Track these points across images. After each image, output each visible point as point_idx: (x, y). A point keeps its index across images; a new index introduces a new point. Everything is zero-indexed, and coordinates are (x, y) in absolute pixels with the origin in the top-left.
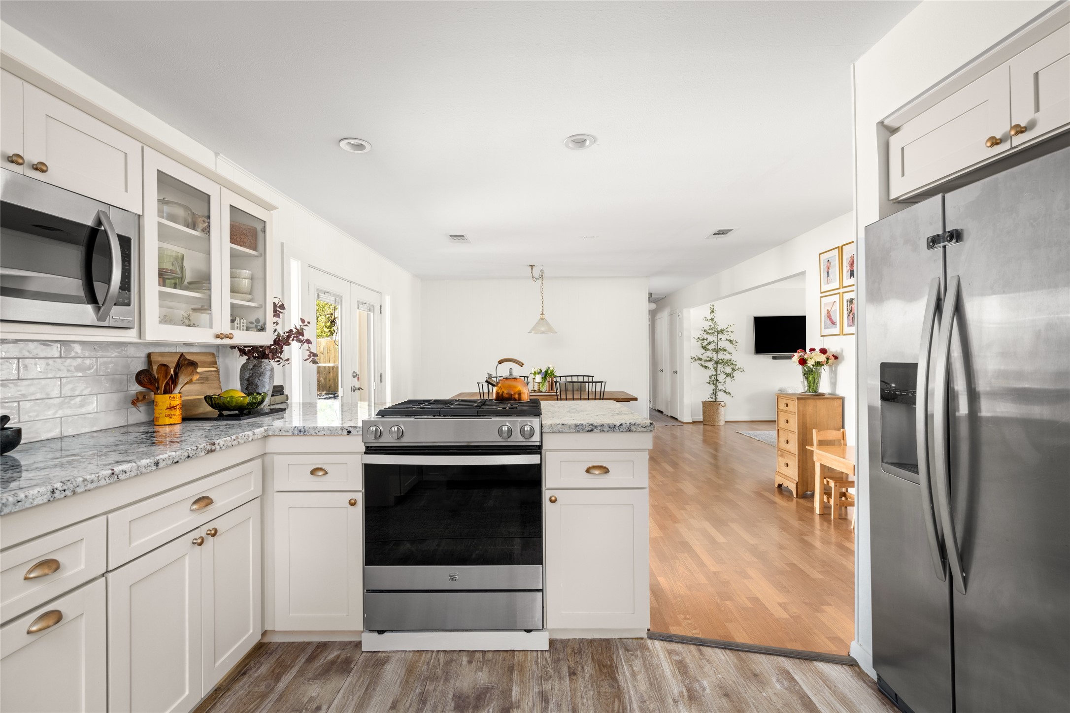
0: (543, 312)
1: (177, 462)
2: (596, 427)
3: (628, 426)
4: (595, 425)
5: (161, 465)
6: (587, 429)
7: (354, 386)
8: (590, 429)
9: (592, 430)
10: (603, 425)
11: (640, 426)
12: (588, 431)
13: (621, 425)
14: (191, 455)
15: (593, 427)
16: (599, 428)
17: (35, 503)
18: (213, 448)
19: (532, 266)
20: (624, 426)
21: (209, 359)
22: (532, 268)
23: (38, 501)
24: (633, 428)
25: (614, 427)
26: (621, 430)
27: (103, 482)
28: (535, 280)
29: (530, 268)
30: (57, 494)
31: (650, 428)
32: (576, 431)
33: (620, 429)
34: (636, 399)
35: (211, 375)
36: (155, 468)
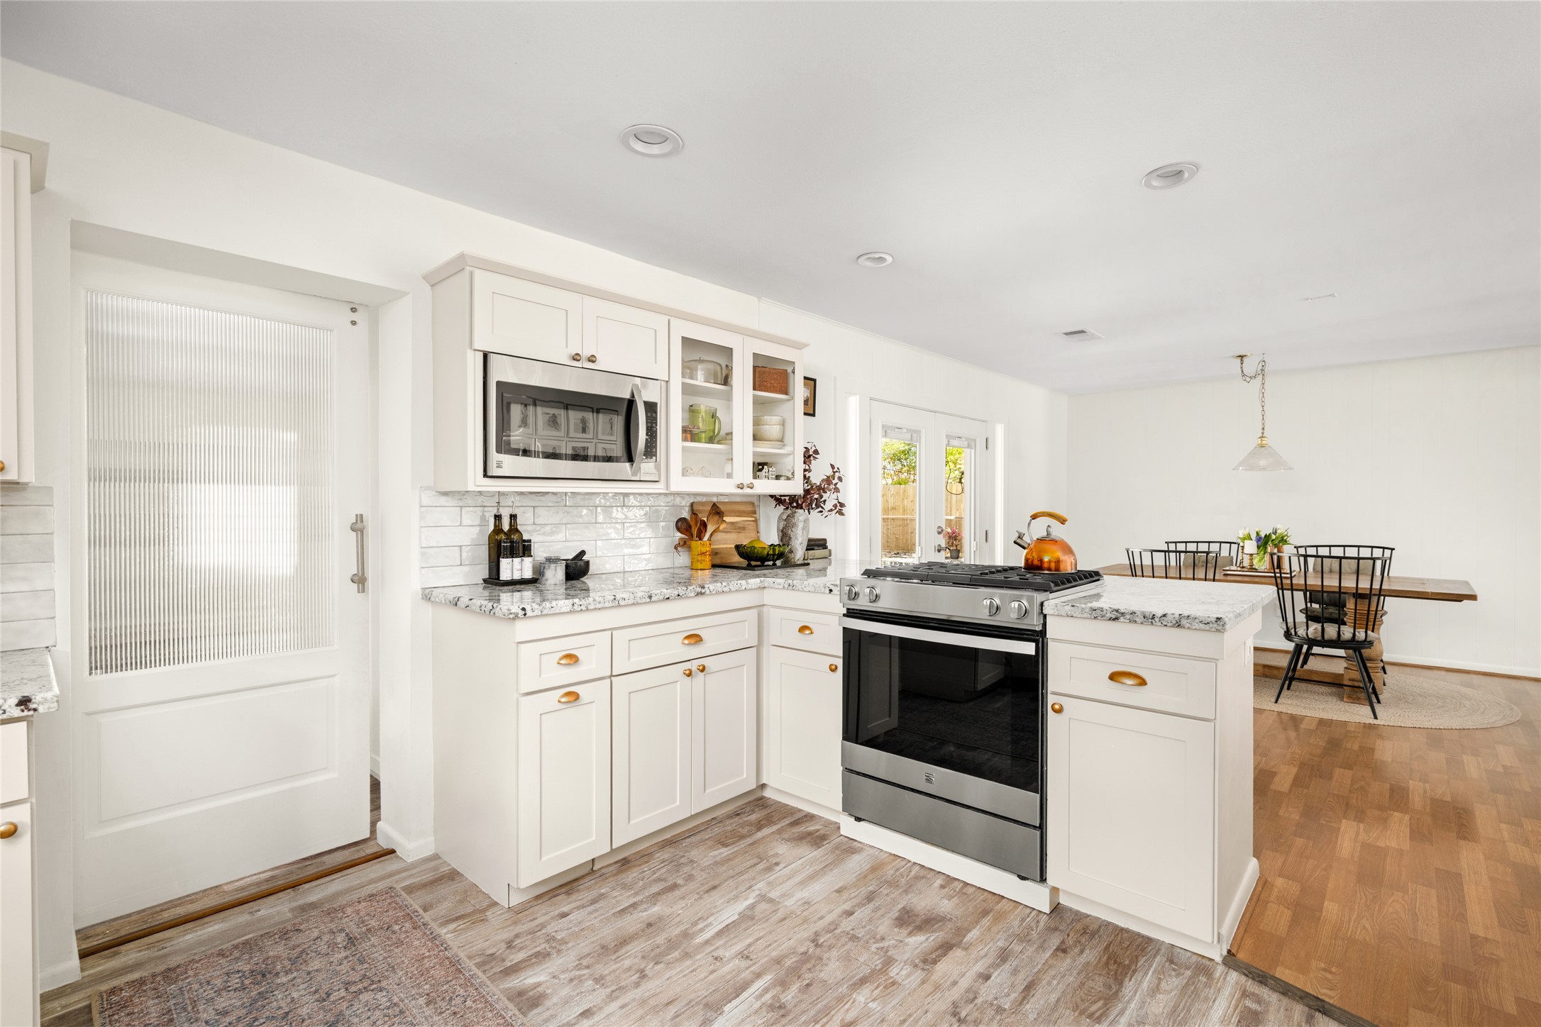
0: (1263, 433)
1: (668, 598)
2: (1123, 614)
3: (1177, 619)
4: (1122, 611)
5: (653, 599)
6: (1109, 615)
7: (939, 545)
8: (1114, 617)
9: (1116, 619)
10: (1135, 613)
11: (1197, 621)
12: (1110, 619)
13: (1164, 615)
14: (681, 594)
15: (1118, 615)
16: (1128, 617)
17: (562, 611)
18: (703, 591)
19: (1242, 357)
20: (1169, 617)
21: (749, 508)
22: (1242, 360)
23: (563, 610)
24: (1184, 622)
25: (1153, 618)
26: (1165, 623)
27: (607, 605)
28: (1248, 379)
29: (1239, 360)
30: (576, 607)
31: (1215, 625)
32: (1092, 617)
33: (1162, 621)
34: (1473, 597)
35: (749, 525)
36: (648, 600)
